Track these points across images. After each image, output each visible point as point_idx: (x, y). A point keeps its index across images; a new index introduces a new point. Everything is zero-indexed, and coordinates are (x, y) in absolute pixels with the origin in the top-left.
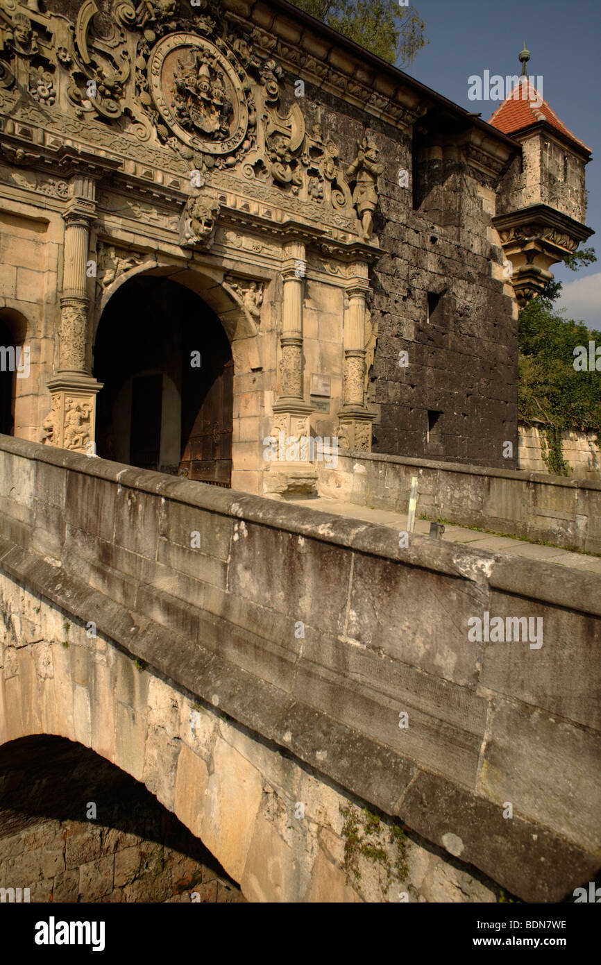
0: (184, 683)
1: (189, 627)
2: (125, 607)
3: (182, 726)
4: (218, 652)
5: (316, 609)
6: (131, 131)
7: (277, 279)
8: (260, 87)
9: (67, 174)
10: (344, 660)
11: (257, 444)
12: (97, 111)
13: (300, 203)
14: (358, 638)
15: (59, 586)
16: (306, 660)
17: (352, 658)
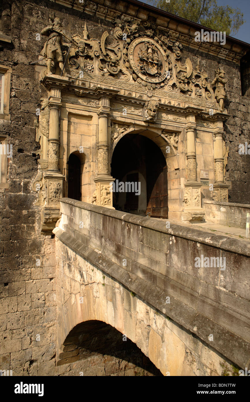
0: (151, 303)
1: (153, 280)
2: (126, 270)
3: (151, 321)
4: (165, 291)
5: (206, 274)
6: (122, 78)
7: (184, 131)
8: (173, 54)
9: (99, 97)
10: (219, 296)
11: (178, 200)
12: (109, 72)
13: (192, 99)
14: (225, 287)
15: (101, 261)
16: (202, 295)
17: (222, 296)
